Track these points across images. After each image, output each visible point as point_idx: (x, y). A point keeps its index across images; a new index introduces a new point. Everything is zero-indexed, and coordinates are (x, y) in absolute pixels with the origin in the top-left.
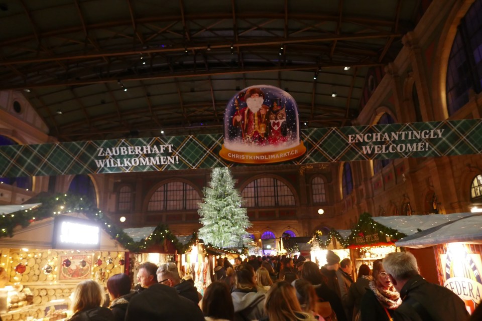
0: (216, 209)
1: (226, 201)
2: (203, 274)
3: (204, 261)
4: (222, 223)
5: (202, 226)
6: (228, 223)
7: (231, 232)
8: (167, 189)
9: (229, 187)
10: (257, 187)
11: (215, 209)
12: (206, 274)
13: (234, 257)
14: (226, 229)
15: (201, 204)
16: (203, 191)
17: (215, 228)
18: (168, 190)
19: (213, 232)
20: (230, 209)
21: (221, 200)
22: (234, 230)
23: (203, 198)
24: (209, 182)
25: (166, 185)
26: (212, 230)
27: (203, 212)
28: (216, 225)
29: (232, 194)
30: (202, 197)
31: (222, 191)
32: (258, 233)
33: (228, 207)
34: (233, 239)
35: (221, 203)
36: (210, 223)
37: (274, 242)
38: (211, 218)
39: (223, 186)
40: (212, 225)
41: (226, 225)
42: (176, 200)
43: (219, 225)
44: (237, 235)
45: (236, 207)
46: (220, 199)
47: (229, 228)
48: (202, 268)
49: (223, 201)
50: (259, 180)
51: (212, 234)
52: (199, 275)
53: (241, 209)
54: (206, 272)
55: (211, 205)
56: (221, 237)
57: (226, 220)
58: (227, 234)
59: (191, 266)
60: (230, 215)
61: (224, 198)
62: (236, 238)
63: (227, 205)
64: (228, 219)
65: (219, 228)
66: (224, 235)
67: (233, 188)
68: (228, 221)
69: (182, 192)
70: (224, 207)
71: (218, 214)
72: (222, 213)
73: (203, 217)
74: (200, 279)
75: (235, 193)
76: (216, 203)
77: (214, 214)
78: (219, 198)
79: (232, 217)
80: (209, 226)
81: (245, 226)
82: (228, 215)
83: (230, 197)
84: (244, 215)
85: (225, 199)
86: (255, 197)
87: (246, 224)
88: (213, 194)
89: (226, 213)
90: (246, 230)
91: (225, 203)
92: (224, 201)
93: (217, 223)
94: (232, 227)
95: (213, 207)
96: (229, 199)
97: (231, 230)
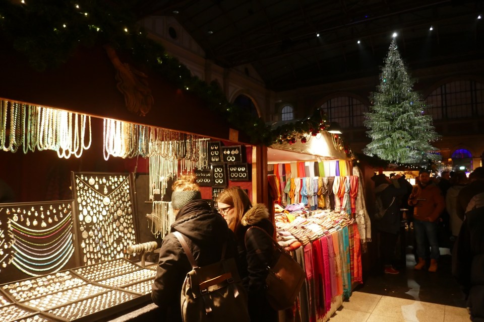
0: (388, 119)
1: (401, 107)
2: (350, 197)
3: (351, 174)
4: (396, 135)
5: (370, 140)
6: (405, 135)
7: (409, 147)
8: (330, 106)
9: (407, 89)
10: (446, 94)
11: (386, 118)
12: (355, 199)
13: (414, 175)
14: (402, 143)
15: (367, 113)
16: (369, 97)
17: (387, 142)
18: (332, 106)
19: (384, 147)
20: (408, 116)
21: (395, 107)
22: (413, 144)
23: (371, 107)
24: (378, 86)
25: (329, 101)
26: (384, 145)
27: (371, 123)
28: (389, 139)
29: (410, 97)
30: (369, 106)
31: (396, 94)
32: (446, 151)
33: (405, 115)
34: (413, 155)
35: (394, 110)
36: (380, 136)
37: (470, 162)
38: (381, 130)
39: (397, 89)
40: (383, 139)
41: (403, 138)
42: (342, 117)
43: (392, 138)
44: (418, 150)
45: (416, 115)
46: (393, 106)
47: (406, 142)
48: (347, 186)
49: (397, 107)
50: (448, 85)
51: (383, 150)
52: (341, 199)
53: (424, 117)
54: (356, 195)
55: (381, 113)
56: (396, 153)
57: (403, 132)
58: (405, 149)
59: (326, 182)
60: (408, 124)
61: (399, 103)
62: (417, 154)
63: (403, 113)
64: (404, 130)
65: (393, 142)
66: (399, 151)
67: (411, 91)
68: (405, 133)
69: (347, 108)
70: (400, 115)
71: (391, 124)
72: (396, 123)
73: (371, 129)
74: (343, 207)
75: (415, 96)
76: (388, 110)
77: (385, 124)
78: (392, 104)
79: (410, 127)
80: (379, 140)
81: (430, 138)
82: (404, 125)
83: (407, 101)
84: (428, 125)
85: (400, 105)
86: (442, 107)
87: (431, 136)
88: (383, 100)
89: (402, 122)
90: (432, 144)
91: (401, 109)
92: (399, 107)
93: (390, 136)
94: (410, 140)
95: (384, 116)
96: (406, 104)
97: (410, 144)
